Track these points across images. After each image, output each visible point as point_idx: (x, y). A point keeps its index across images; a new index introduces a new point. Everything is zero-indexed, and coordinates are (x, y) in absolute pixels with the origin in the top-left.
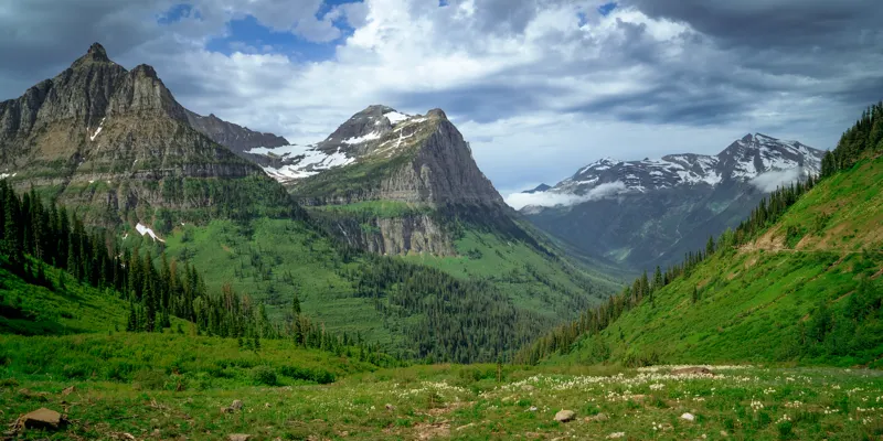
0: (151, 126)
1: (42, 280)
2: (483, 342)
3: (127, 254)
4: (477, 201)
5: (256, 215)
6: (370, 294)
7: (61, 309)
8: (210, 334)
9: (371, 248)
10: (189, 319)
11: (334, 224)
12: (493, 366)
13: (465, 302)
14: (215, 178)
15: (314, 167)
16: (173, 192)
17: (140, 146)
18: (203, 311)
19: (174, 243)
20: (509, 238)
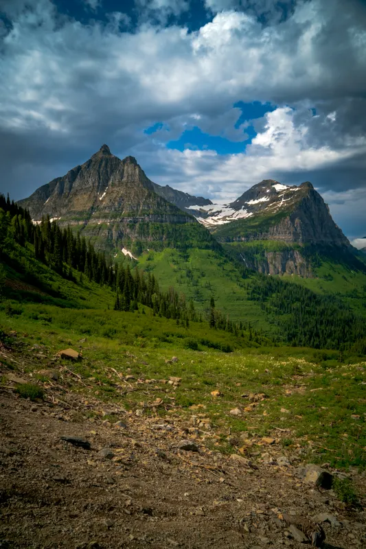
0: (133, 192)
1: (71, 278)
2: (330, 335)
3: (116, 266)
4: (331, 243)
5: (191, 246)
6: (258, 299)
7: (80, 294)
8: (160, 316)
9: (260, 270)
10: (148, 306)
11: (238, 254)
12: (336, 352)
13: (320, 308)
14: (168, 223)
15: (227, 218)
16: (143, 231)
17: (127, 203)
18: (157, 302)
19: (142, 261)
20: (352, 268)
